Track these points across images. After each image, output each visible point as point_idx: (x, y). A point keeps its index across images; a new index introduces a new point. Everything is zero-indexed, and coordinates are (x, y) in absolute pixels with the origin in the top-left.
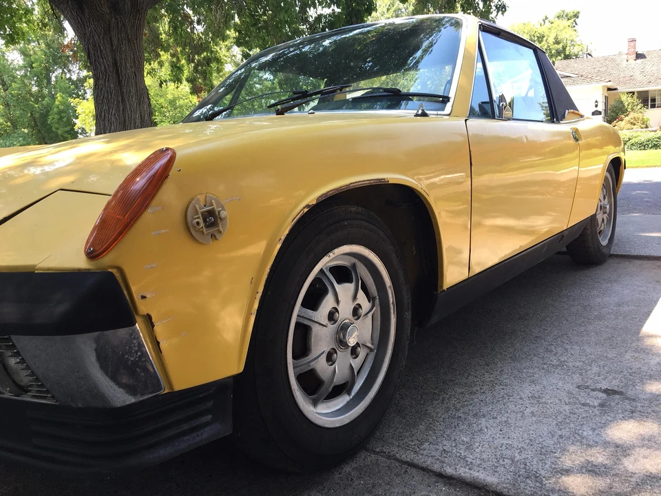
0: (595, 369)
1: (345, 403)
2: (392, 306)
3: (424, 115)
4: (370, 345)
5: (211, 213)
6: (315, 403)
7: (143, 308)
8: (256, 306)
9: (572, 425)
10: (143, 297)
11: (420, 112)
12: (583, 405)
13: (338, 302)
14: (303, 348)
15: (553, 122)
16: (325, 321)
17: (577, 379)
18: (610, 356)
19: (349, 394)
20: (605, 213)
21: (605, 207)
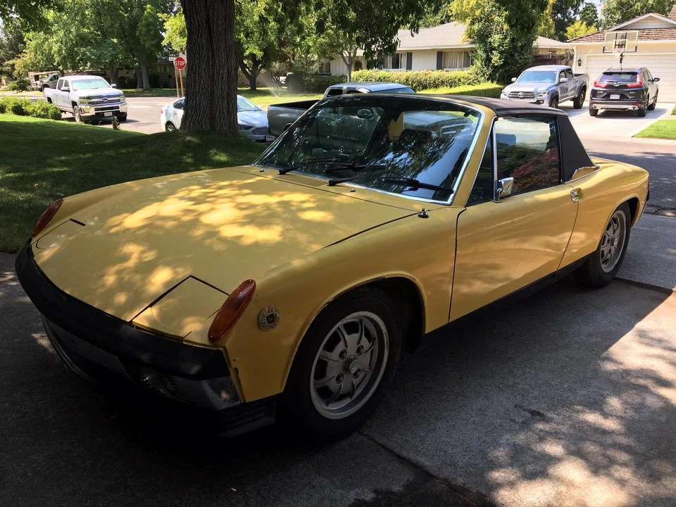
0: (536, 393)
1: (347, 404)
2: (386, 345)
3: (425, 216)
4: (367, 370)
6: (327, 404)
7: (234, 365)
8: (293, 359)
9: (496, 435)
10: (234, 360)
11: (422, 214)
12: (512, 420)
13: (346, 346)
14: (321, 373)
15: (560, 183)
16: (337, 358)
17: (518, 399)
18: (553, 383)
19: (351, 397)
20: (613, 245)
21: (613, 241)
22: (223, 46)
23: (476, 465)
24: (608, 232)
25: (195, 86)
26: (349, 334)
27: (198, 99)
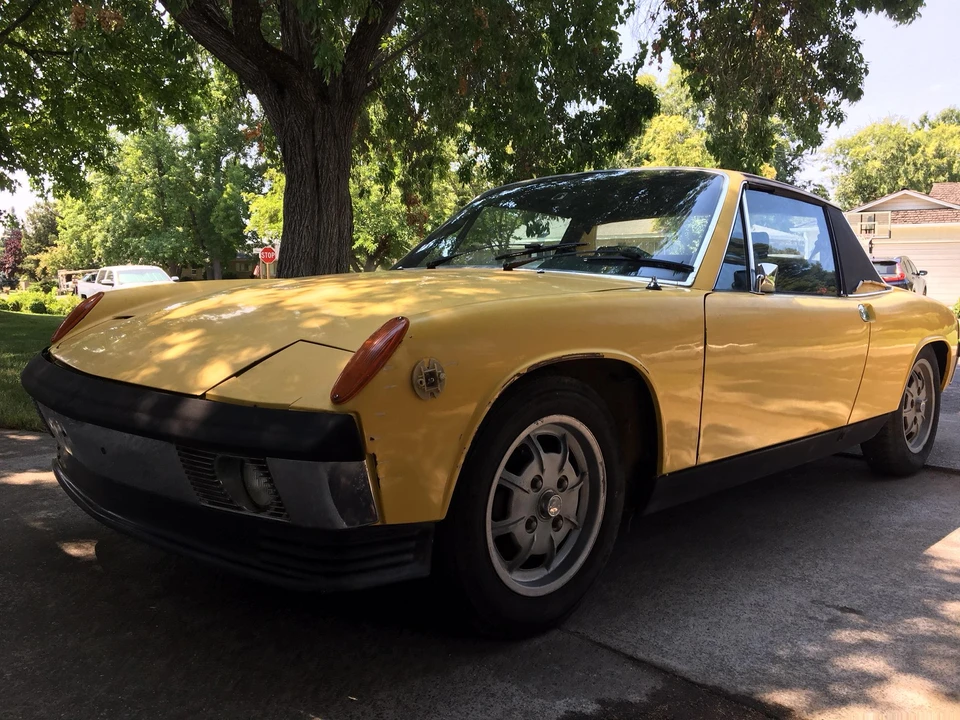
0: (841, 587)
1: (542, 576)
2: (601, 484)
3: (656, 288)
4: (573, 520)
5: (432, 374)
6: (510, 570)
7: (371, 448)
8: (462, 461)
9: (789, 634)
10: (372, 439)
11: (652, 285)
12: (810, 618)
13: (542, 470)
14: (503, 511)
15: (839, 295)
16: (527, 487)
17: (815, 594)
18: (865, 576)
19: (548, 568)
20: (918, 410)
21: (919, 403)
22: (334, 198)
23: (764, 670)
24: (911, 390)
25: (293, 250)
26: (545, 452)
27: (296, 266)
